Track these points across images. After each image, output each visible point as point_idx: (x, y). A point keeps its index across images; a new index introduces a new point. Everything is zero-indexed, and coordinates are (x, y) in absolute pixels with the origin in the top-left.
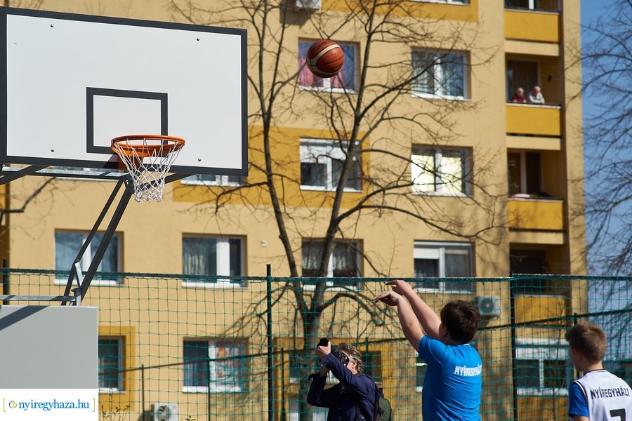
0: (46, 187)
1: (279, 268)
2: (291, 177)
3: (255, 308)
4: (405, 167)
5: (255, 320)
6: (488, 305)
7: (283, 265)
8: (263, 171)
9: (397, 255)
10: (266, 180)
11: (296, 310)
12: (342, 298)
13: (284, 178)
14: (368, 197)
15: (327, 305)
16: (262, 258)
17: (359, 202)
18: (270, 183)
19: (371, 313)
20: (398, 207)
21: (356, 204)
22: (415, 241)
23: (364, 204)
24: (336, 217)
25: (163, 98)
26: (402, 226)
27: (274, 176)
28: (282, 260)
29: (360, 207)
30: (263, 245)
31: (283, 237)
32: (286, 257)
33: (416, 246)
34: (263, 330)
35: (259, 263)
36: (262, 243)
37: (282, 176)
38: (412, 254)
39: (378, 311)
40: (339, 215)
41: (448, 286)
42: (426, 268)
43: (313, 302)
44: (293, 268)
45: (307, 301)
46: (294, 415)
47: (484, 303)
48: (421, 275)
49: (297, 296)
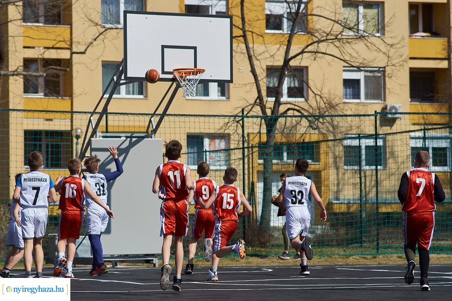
0: (99, 38)
1: (250, 91)
2: (258, 33)
4: (331, 27)
5: (235, 124)
6: (394, 111)
7: (253, 89)
8: (241, 29)
9: (325, 85)
10: (242, 35)
11: (261, 119)
12: (291, 111)
13: (254, 34)
14: (308, 46)
16: (240, 84)
17: (302, 49)
18: (244, 36)
19: (309, 121)
20: (327, 53)
21: (300, 51)
22: (344, 67)
23: (305, 50)
24: (287, 59)
25: (195, 48)
26: (331, 64)
27: (247, 32)
28: (253, 86)
29: (302, 52)
30: (240, 71)
31: (253, 71)
32: (255, 84)
33: (344, 71)
34: (240, 131)
35: (238, 87)
36: (240, 69)
37: (253, 33)
38: (342, 76)
39: (314, 119)
40: (289, 57)
41: (367, 97)
42: (351, 85)
43: (273, 112)
44: (259, 91)
45: (269, 112)
46: (260, 183)
47: (391, 109)
48: (348, 90)
49: (262, 110)
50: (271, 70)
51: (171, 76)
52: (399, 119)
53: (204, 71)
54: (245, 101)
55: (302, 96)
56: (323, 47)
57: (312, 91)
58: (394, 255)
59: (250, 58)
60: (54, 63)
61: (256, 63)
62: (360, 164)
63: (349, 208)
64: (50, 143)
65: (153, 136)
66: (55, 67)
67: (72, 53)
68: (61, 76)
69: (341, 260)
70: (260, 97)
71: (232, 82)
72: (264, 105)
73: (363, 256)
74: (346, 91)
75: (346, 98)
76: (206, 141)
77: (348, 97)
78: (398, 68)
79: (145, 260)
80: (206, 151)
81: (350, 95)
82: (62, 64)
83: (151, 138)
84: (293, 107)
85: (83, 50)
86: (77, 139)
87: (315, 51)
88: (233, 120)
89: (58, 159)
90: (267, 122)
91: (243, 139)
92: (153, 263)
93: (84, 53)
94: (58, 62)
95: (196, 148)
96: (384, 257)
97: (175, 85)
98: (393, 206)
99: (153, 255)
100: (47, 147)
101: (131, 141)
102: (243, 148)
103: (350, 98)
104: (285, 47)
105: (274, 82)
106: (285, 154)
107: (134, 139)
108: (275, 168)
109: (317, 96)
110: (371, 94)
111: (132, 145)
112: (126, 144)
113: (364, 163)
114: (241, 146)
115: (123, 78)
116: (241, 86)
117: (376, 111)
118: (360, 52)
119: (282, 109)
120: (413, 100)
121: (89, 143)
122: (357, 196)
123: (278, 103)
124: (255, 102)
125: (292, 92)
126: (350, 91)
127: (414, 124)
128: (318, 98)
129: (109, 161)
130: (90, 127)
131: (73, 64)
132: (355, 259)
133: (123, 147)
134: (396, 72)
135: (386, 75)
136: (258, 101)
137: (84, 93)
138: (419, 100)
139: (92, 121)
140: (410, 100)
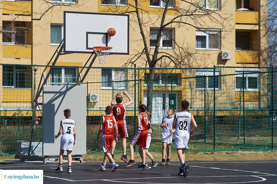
0: (49, 10)
1: (140, 44)
2: (145, 10)
3: (131, 61)
4: (189, 8)
6: (226, 55)
7: (142, 43)
8: (135, 7)
10: (135, 10)
11: (146, 62)
12: (164, 57)
13: (142, 10)
14: (175, 18)
15: (159, 59)
17: (171, 20)
18: (137, 12)
19: (175, 64)
20: (187, 23)
23: (174, 21)
24: (163, 26)
25: (106, 34)
26: (189, 29)
27: (138, 9)
29: (172, 22)
30: (134, 30)
31: (142, 33)
32: (143, 40)
33: (197, 31)
38: (195, 34)
39: (178, 62)
40: (164, 24)
41: (210, 47)
42: (201, 40)
43: (153, 58)
44: (145, 45)
45: (151, 57)
46: (145, 98)
47: (224, 54)
48: (199, 42)
49: (147, 56)
50: (153, 30)
51: (92, 51)
52: (229, 60)
53: (111, 48)
54: (137, 51)
55: (171, 46)
56: (184, 19)
57: (177, 45)
58: (224, 152)
59: (140, 24)
60: (22, 25)
61: (144, 28)
62: (205, 87)
63: (198, 113)
64: (18, 73)
65: (81, 84)
66: (22, 28)
67: (32, 19)
68: (25, 33)
69: (192, 155)
70: (146, 48)
71: (129, 54)
72: (148, 53)
73: (205, 152)
74: (198, 43)
75: (198, 47)
76: (113, 73)
77: (199, 46)
78: (228, 33)
79: (75, 158)
80: (113, 82)
81: (200, 45)
82: (26, 26)
83: (80, 85)
84: (165, 54)
85: (39, 18)
86: (35, 71)
87: (179, 21)
88: (130, 62)
89: (23, 83)
90: (150, 64)
91: (135, 73)
92: (80, 160)
93: (39, 19)
94: (23, 23)
95: (107, 76)
96: (218, 153)
97: (94, 55)
98: (225, 112)
99: (80, 156)
100: (17, 75)
101: (67, 87)
102: (135, 81)
103: (200, 48)
104: (161, 18)
105: (155, 37)
106: (161, 81)
107: (69, 86)
108: (154, 89)
109: (180, 48)
110: (212, 45)
111: (68, 89)
112: (64, 89)
113: (207, 86)
114: (134, 79)
115: (63, 50)
116: (135, 41)
117: (214, 66)
118: (206, 22)
119: (159, 56)
120: (237, 48)
121: (42, 88)
122: (203, 106)
123: (156, 52)
124: (143, 51)
125: (165, 43)
126: (200, 43)
127: (238, 63)
128: (181, 49)
129: (54, 99)
130: (43, 78)
131: (33, 26)
132: (201, 154)
133: (62, 90)
134: (227, 35)
135: (222, 37)
136: (145, 51)
137: (40, 44)
138: (241, 48)
139: (44, 75)
140: (235, 48)
